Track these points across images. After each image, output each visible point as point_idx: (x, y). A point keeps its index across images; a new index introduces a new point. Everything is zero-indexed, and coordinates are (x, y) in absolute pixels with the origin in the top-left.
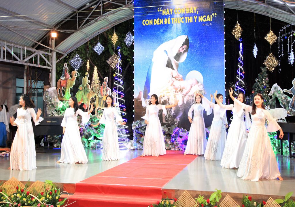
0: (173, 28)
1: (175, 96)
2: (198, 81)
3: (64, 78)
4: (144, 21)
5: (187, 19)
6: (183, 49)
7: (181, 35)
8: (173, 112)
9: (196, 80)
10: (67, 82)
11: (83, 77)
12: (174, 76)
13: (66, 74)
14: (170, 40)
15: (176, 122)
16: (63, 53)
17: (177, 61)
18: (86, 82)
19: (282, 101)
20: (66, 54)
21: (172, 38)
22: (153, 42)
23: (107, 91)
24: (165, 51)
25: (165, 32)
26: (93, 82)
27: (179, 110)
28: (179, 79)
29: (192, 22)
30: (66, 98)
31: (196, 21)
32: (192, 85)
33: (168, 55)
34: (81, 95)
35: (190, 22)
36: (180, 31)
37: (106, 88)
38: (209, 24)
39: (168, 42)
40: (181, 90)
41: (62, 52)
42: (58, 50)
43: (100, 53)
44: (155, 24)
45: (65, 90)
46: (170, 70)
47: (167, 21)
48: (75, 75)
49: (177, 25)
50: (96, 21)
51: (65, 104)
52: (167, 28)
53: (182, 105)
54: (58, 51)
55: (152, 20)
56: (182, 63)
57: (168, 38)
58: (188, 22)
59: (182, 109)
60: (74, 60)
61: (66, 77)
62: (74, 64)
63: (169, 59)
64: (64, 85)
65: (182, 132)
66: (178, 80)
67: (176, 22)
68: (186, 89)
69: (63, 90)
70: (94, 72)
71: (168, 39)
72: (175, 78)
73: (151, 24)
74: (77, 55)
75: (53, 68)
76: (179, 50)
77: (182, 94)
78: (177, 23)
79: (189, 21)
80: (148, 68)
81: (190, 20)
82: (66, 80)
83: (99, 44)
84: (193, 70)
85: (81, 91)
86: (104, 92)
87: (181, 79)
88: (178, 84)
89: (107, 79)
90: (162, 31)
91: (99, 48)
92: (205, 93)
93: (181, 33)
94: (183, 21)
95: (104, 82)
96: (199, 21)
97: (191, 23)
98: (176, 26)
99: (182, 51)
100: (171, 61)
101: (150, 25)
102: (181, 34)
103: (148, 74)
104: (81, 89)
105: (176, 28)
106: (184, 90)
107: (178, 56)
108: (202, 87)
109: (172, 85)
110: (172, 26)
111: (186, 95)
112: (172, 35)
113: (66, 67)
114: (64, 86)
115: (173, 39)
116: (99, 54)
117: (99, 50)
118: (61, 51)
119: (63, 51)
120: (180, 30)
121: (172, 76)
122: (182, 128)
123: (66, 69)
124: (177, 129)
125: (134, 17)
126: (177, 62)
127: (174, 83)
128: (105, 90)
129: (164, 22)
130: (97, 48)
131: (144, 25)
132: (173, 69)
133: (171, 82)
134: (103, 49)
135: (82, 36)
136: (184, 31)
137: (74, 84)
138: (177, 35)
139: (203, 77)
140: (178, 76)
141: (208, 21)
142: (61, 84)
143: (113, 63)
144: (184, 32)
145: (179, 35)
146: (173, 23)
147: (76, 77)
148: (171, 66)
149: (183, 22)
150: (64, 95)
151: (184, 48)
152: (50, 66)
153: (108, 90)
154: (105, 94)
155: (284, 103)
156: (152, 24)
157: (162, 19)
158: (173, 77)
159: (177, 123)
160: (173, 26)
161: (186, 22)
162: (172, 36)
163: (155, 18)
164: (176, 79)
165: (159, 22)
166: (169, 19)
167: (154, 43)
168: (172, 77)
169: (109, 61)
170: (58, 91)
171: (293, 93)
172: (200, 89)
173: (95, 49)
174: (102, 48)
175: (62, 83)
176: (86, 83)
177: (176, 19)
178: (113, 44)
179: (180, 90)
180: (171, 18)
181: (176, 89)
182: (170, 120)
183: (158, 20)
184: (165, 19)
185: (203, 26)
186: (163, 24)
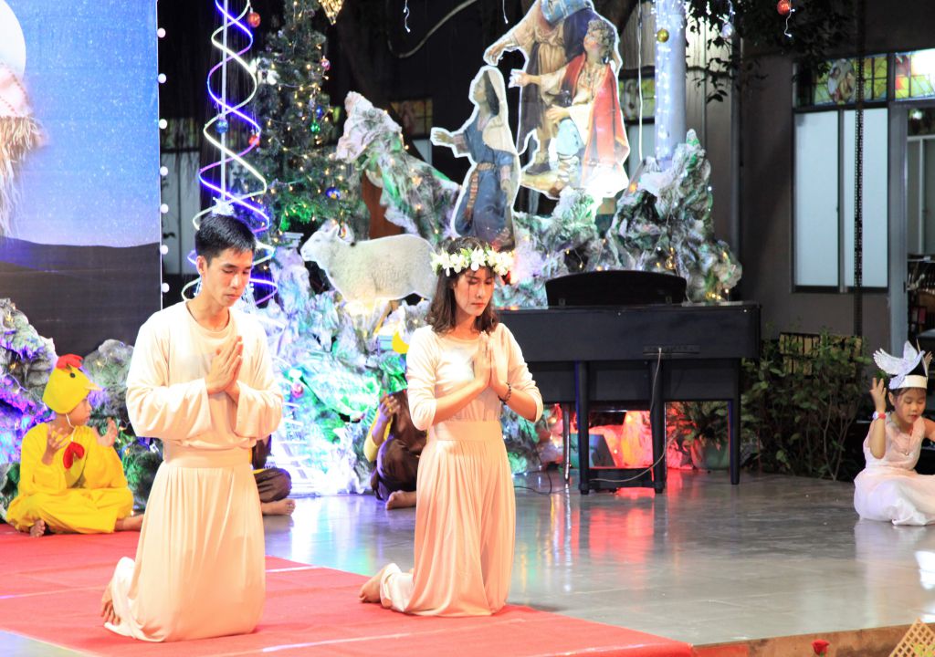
19: (411, 192)
108: (15, 95)
155: (417, 207)
171: (470, 148)
172: (4, 114)
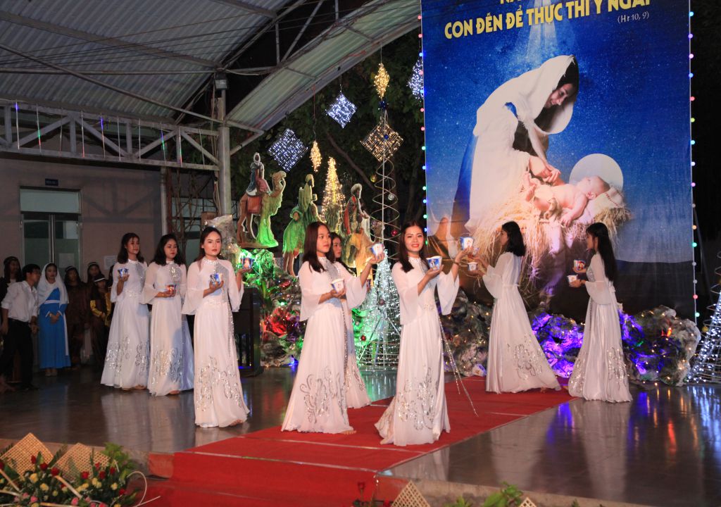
0: (530, 37)
1: (540, 229)
2: (608, 181)
3: (255, 190)
4: (449, 25)
5: (573, 7)
6: (563, 94)
7: (556, 56)
8: (534, 271)
9: (602, 180)
10: (263, 202)
11: (301, 188)
12: (536, 173)
13: (260, 180)
14: (524, 71)
15: (544, 298)
16: (251, 129)
17: (544, 129)
18: (307, 198)
20: (262, 130)
21: (530, 67)
22: (476, 83)
23: (359, 219)
24: (509, 104)
25: (509, 51)
26: (326, 199)
27: (553, 267)
28: (550, 179)
29: (588, 14)
30: (262, 241)
31: (599, 11)
32: (590, 194)
33: (516, 116)
34: (296, 232)
35: (582, 15)
36: (551, 44)
37: (358, 212)
38: (641, 16)
39: (516, 78)
40: (558, 211)
41: (250, 126)
42: (235, 121)
43: (344, 122)
44: (479, 31)
45: (257, 223)
46: (525, 156)
47: (514, 20)
48: (281, 182)
49: (542, 29)
50: (325, 38)
51: (257, 256)
52: (515, 40)
53: (560, 252)
54: (234, 125)
55: (471, 21)
56: (559, 134)
57: (518, 68)
58: (577, 16)
59: (560, 263)
60: (280, 144)
61: (258, 189)
62: (282, 155)
63: (521, 126)
64: (255, 209)
65: (559, 326)
66: (547, 183)
67: (539, 19)
68: (571, 208)
69: (253, 222)
70: (329, 172)
71: (518, 71)
72: (540, 178)
73: (468, 32)
74: (288, 130)
75: (221, 168)
76: (550, 100)
77: (561, 222)
78: (542, 21)
79: (580, 12)
80: (463, 154)
81: (581, 8)
82: (260, 195)
83: (342, 99)
84: (592, 152)
85: (296, 222)
86: (352, 224)
87: (555, 179)
88: (547, 194)
89: (358, 189)
90: (498, 49)
91: (342, 109)
92: (630, 218)
93: (553, 49)
94: (560, 14)
95: (351, 198)
96: (610, 9)
97: (585, 16)
98: (540, 30)
99: (559, 102)
100: (526, 132)
101: (466, 34)
102: (554, 53)
103: (462, 171)
104: (296, 218)
105: (539, 37)
106: (566, 210)
107: (546, 117)
108: (618, 199)
109: (529, 197)
110: (528, 34)
111: (571, 224)
112: (528, 58)
113: (258, 161)
114: (256, 213)
115: (530, 69)
116: (343, 126)
117: (342, 115)
118: (245, 124)
119: (252, 122)
120: (553, 41)
121: (531, 172)
122: (563, 316)
123: (259, 167)
124: (546, 319)
125: (420, 17)
126: (545, 133)
127: (536, 191)
128: (354, 219)
129: (504, 24)
130: (337, 110)
131: (449, 36)
132: (533, 153)
133: (528, 189)
134: (352, 111)
135: (296, 82)
136: (564, 42)
137: (280, 206)
138: (543, 55)
139: (623, 170)
140: (547, 172)
141: (639, 6)
142: (249, 208)
143: (380, 146)
144: (563, 45)
145: (549, 57)
146: (530, 23)
147: (283, 187)
148: (526, 145)
149: (559, 18)
150: (256, 236)
151: (564, 91)
152: (216, 165)
153: (363, 219)
154: (356, 227)
156: (471, 33)
157: (501, 16)
158: (533, 176)
159: (548, 301)
160: (532, 32)
161: (570, 17)
162: (529, 61)
163: (480, 14)
164: (541, 181)
165: (490, 24)
166: (519, 13)
167: (479, 85)
168: (530, 177)
169: (369, 142)
170: (242, 225)
172: (613, 207)
173: (331, 114)
174: (350, 108)
175: (250, 204)
176: (307, 202)
177: (539, 12)
178: (379, 95)
179: (553, 212)
180: (524, 11)
181: (543, 208)
182: (525, 294)
183: (489, 18)
184: (509, 15)
185: (624, 24)
186: (501, 28)
